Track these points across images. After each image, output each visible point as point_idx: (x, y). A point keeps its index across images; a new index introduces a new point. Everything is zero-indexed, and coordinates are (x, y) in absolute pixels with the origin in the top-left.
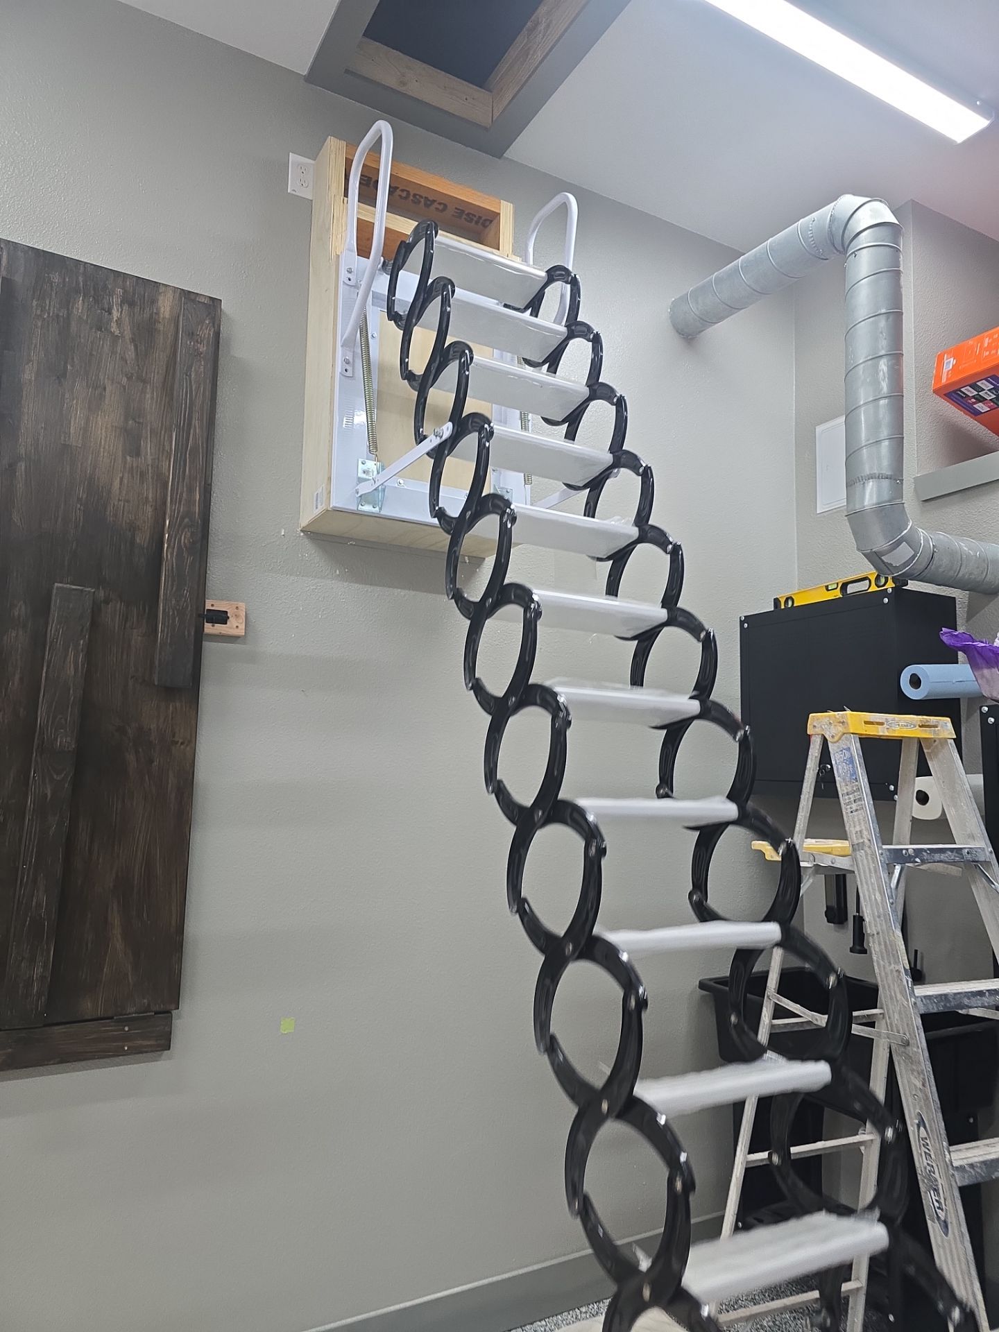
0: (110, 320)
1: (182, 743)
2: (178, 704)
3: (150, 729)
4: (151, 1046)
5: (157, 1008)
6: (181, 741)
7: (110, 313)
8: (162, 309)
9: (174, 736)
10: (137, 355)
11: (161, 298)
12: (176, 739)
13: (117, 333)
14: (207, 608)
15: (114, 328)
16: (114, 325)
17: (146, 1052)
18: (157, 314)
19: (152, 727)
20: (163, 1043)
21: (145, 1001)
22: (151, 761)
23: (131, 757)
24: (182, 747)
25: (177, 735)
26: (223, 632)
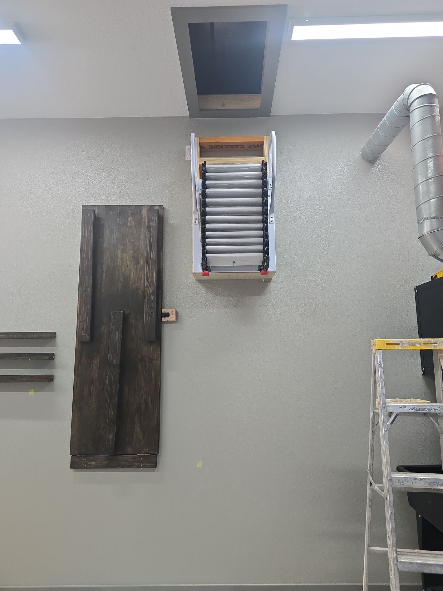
0: (128, 222)
1: (156, 360)
2: (154, 347)
3: (145, 356)
4: (150, 466)
5: (151, 453)
6: (155, 359)
7: (128, 219)
8: (144, 214)
9: (153, 358)
10: (136, 231)
11: (143, 210)
12: (154, 359)
13: (130, 225)
14: (162, 312)
15: (129, 224)
16: (129, 223)
17: (148, 468)
18: (142, 216)
19: (146, 355)
20: (154, 465)
21: (147, 450)
22: (146, 367)
23: (140, 366)
24: (156, 361)
25: (154, 358)
26: (168, 320)
